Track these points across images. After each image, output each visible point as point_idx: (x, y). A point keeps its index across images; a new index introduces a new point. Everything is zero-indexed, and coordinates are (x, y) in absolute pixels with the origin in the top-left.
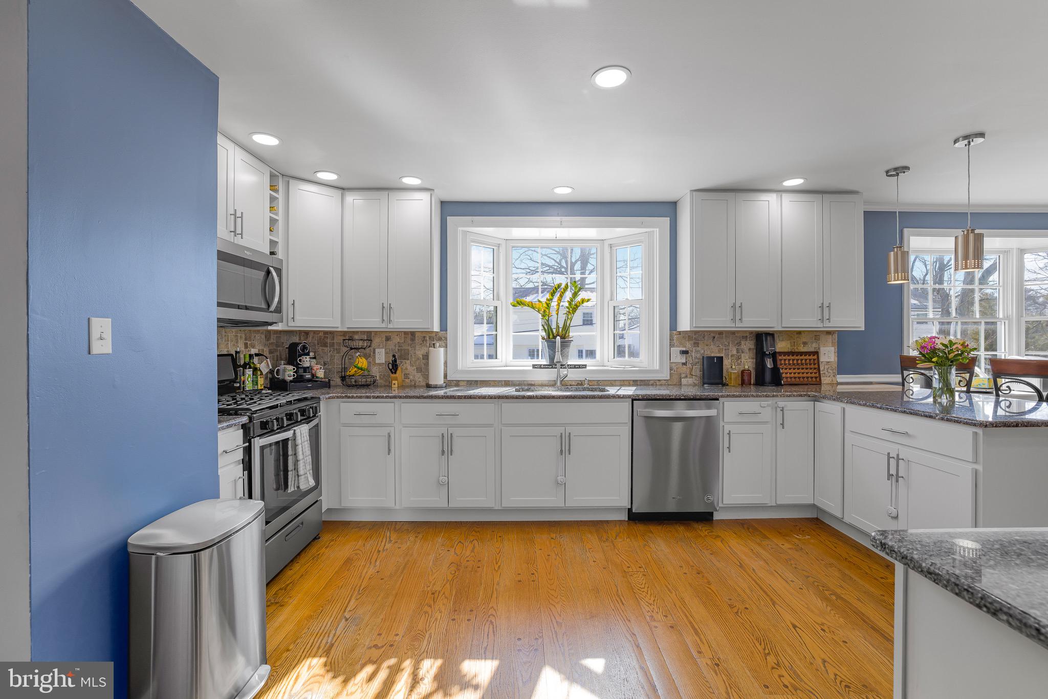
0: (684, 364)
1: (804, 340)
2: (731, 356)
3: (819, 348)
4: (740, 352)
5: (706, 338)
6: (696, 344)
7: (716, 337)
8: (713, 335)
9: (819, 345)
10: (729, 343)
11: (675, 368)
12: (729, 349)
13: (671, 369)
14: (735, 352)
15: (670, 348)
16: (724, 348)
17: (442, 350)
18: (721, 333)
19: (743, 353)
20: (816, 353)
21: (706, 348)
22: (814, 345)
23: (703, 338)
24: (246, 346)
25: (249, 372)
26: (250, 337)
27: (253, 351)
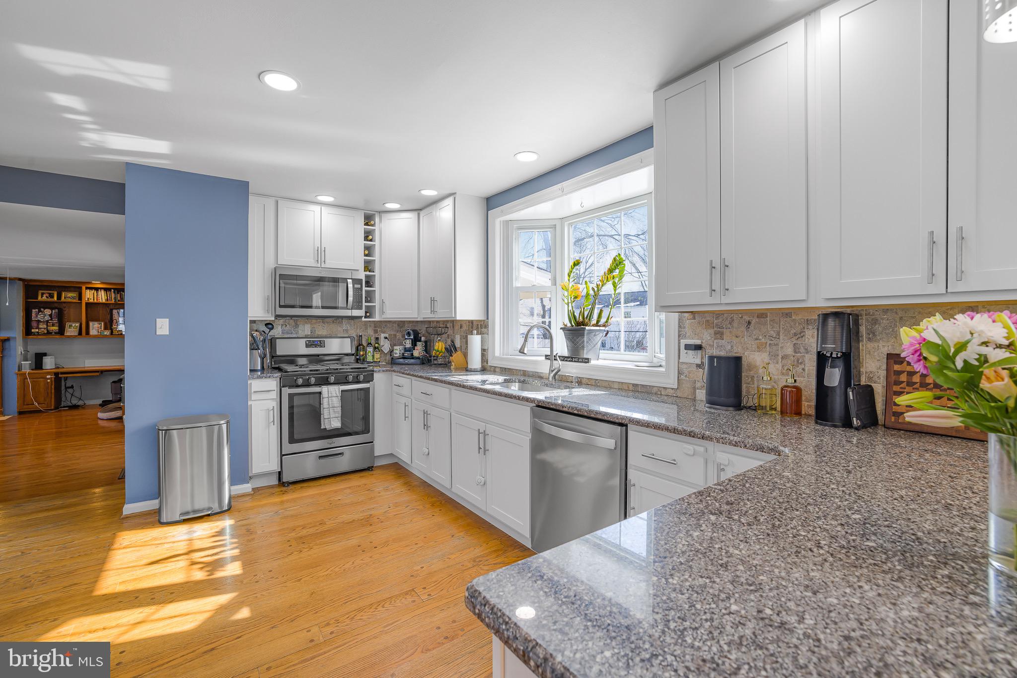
0: (698, 366)
2: (782, 358)
4: (802, 350)
5: (735, 324)
6: (719, 335)
7: (753, 322)
8: (747, 318)
10: (778, 334)
11: (686, 371)
12: (777, 345)
13: (680, 373)
14: (789, 350)
15: (679, 341)
16: (769, 342)
17: (479, 337)
18: (762, 315)
19: (807, 353)
21: (735, 340)
23: (730, 323)
24: (376, 332)
25: (370, 349)
26: (380, 326)
27: (383, 335)
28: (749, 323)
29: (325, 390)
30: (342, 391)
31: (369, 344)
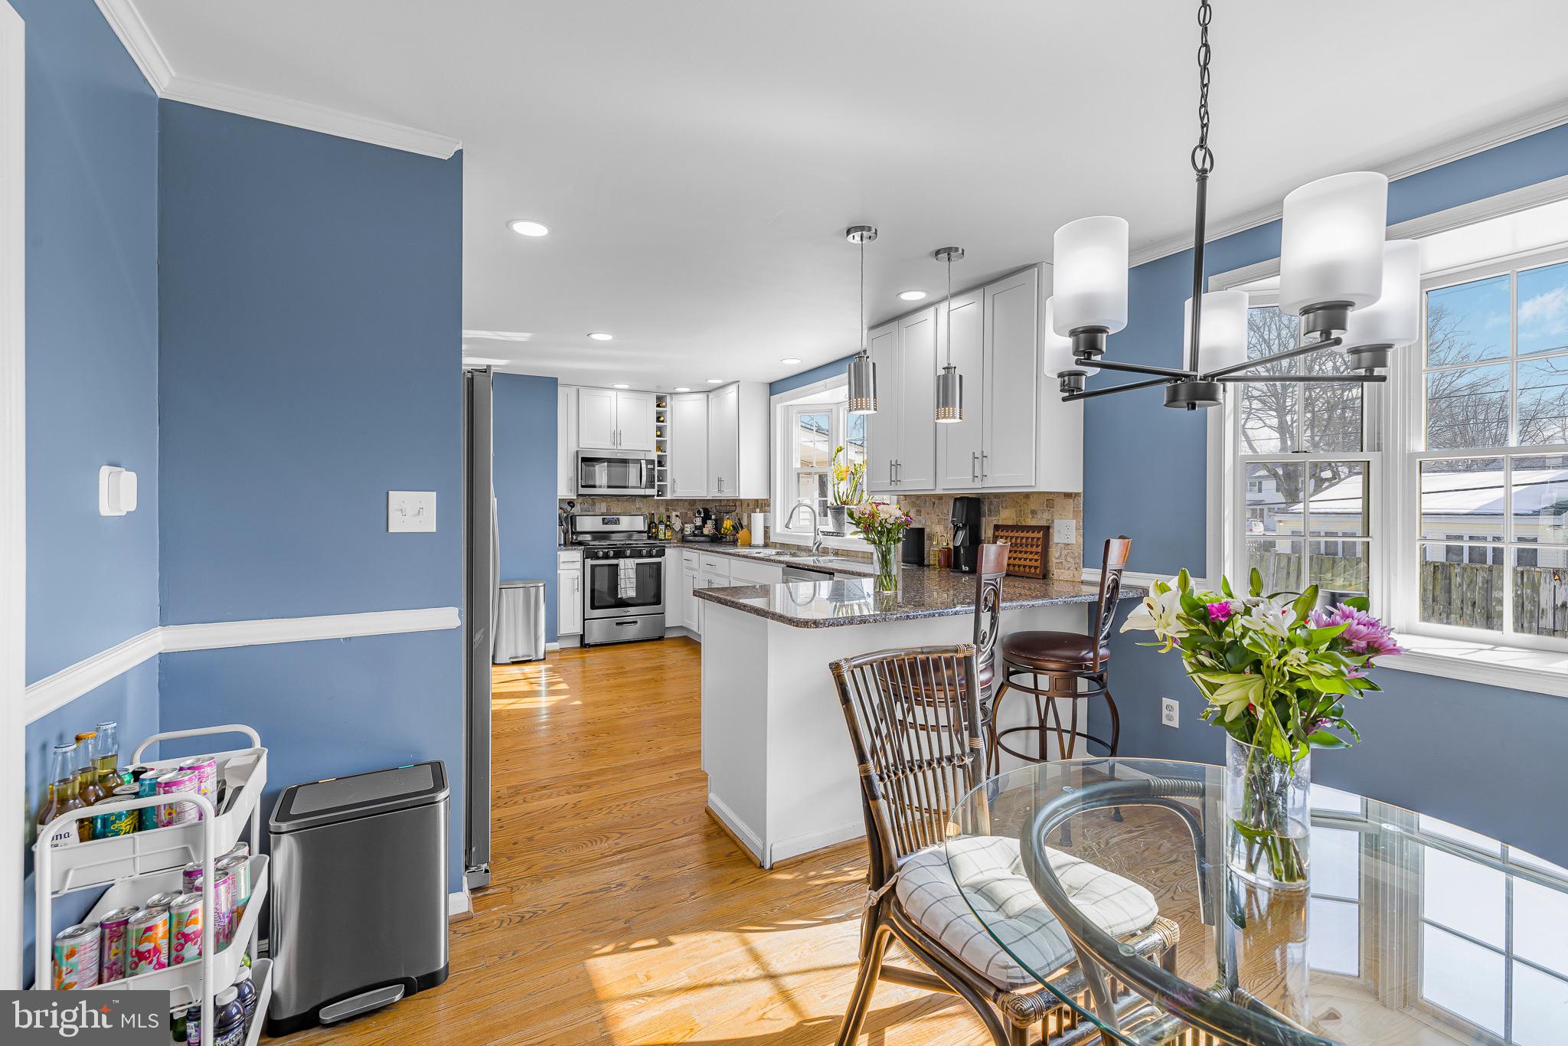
1: (1033, 507)
3: (1053, 521)
5: (928, 505)
9: (1052, 516)
17: (762, 515)
20: (1046, 530)
21: (921, 516)
22: (1046, 516)
24: (667, 510)
25: (662, 527)
26: (672, 504)
27: (674, 514)
28: (934, 504)
29: (622, 562)
30: (637, 564)
31: (661, 522)
